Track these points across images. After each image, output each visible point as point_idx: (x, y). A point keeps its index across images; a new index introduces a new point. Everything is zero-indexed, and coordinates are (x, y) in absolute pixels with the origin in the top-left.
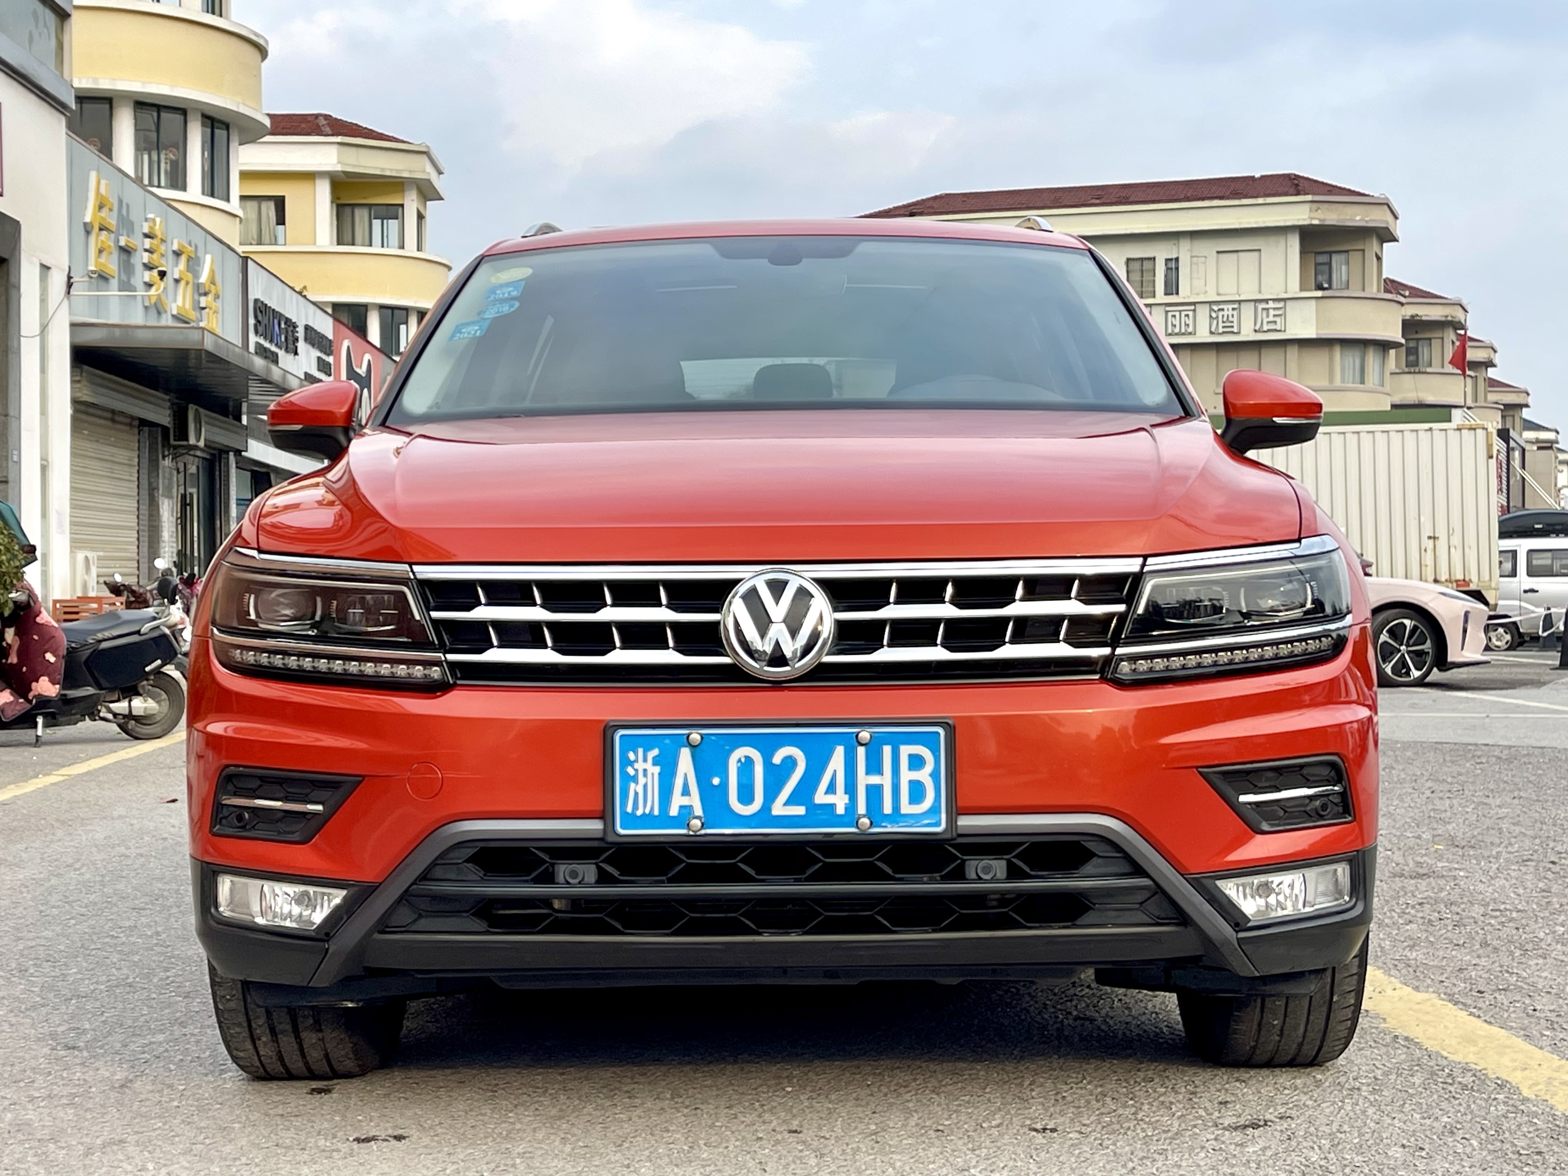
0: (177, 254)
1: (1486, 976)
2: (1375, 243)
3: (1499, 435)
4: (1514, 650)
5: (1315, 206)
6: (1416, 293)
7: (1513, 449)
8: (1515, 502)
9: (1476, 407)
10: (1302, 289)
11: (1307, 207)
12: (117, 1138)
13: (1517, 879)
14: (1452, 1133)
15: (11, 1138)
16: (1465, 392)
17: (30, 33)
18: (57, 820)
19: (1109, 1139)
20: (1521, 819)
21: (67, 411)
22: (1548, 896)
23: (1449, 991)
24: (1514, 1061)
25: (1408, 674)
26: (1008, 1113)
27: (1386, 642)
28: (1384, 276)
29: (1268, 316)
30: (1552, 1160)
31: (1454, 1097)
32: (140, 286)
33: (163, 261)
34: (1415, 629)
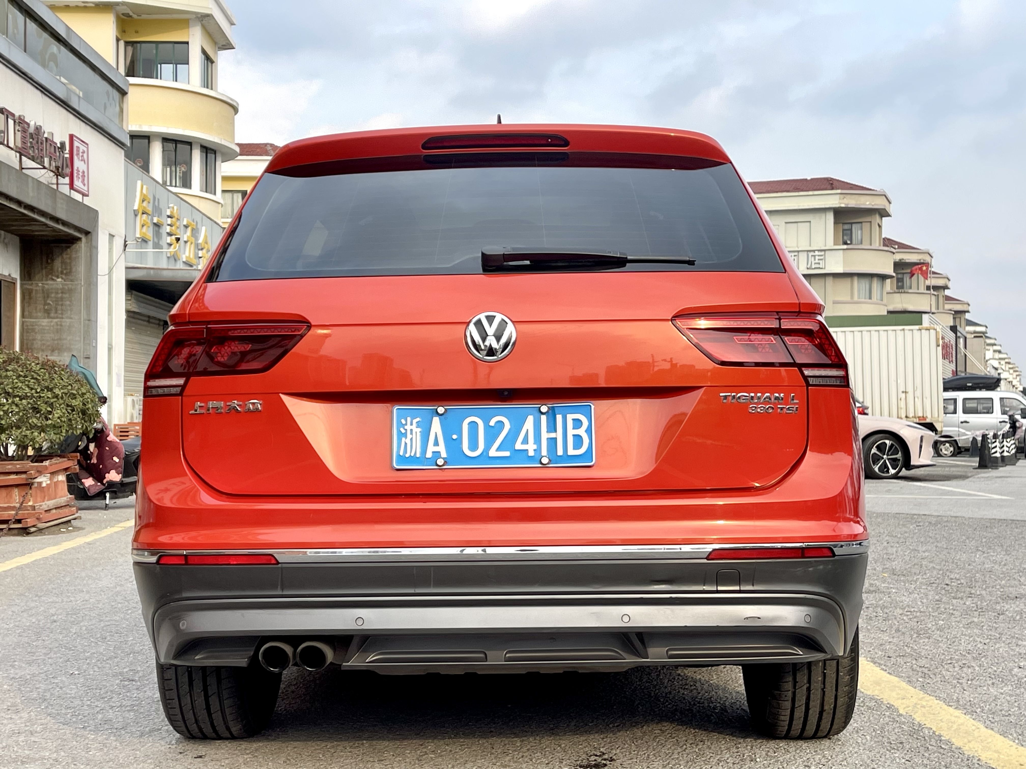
0: (186, 227)
1: (895, 648)
2: (877, 217)
3: (951, 330)
4: (956, 456)
5: (842, 196)
6: (902, 246)
7: (959, 337)
8: (961, 368)
9: (938, 313)
10: (835, 244)
11: (838, 196)
12: (157, 728)
13: (924, 594)
14: (857, 732)
15: (101, 727)
16: (931, 305)
17: (105, 104)
18: (119, 553)
19: (675, 733)
20: (934, 559)
21: (123, 316)
22: (939, 604)
23: (872, 656)
24: (898, 694)
25: (888, 472)
26: (624, 719)
27: (875, 453)
28: (883, 236)
29: (815, 260)
30: (908, 746)
31: (862, 714)
32: (165, 246)
33: (178, 231)
34: (892, 446)
